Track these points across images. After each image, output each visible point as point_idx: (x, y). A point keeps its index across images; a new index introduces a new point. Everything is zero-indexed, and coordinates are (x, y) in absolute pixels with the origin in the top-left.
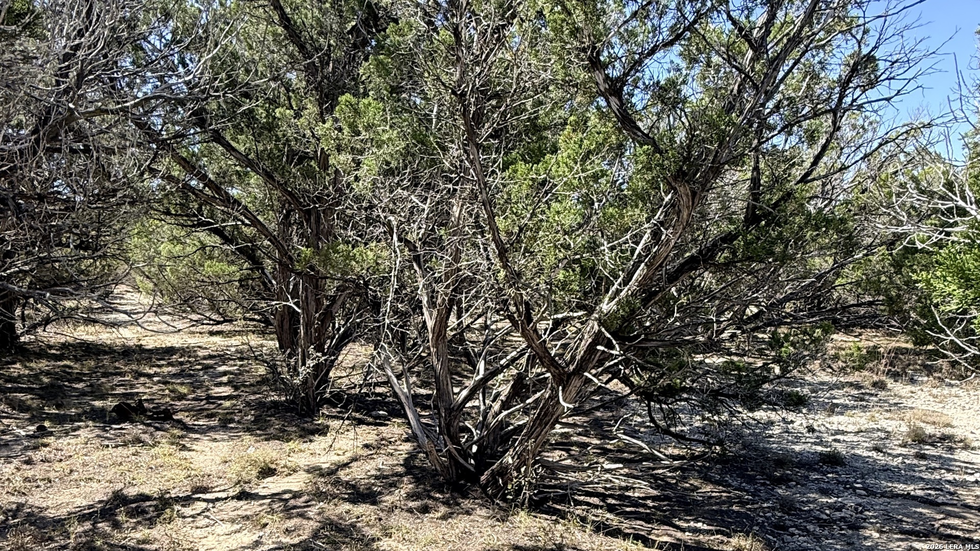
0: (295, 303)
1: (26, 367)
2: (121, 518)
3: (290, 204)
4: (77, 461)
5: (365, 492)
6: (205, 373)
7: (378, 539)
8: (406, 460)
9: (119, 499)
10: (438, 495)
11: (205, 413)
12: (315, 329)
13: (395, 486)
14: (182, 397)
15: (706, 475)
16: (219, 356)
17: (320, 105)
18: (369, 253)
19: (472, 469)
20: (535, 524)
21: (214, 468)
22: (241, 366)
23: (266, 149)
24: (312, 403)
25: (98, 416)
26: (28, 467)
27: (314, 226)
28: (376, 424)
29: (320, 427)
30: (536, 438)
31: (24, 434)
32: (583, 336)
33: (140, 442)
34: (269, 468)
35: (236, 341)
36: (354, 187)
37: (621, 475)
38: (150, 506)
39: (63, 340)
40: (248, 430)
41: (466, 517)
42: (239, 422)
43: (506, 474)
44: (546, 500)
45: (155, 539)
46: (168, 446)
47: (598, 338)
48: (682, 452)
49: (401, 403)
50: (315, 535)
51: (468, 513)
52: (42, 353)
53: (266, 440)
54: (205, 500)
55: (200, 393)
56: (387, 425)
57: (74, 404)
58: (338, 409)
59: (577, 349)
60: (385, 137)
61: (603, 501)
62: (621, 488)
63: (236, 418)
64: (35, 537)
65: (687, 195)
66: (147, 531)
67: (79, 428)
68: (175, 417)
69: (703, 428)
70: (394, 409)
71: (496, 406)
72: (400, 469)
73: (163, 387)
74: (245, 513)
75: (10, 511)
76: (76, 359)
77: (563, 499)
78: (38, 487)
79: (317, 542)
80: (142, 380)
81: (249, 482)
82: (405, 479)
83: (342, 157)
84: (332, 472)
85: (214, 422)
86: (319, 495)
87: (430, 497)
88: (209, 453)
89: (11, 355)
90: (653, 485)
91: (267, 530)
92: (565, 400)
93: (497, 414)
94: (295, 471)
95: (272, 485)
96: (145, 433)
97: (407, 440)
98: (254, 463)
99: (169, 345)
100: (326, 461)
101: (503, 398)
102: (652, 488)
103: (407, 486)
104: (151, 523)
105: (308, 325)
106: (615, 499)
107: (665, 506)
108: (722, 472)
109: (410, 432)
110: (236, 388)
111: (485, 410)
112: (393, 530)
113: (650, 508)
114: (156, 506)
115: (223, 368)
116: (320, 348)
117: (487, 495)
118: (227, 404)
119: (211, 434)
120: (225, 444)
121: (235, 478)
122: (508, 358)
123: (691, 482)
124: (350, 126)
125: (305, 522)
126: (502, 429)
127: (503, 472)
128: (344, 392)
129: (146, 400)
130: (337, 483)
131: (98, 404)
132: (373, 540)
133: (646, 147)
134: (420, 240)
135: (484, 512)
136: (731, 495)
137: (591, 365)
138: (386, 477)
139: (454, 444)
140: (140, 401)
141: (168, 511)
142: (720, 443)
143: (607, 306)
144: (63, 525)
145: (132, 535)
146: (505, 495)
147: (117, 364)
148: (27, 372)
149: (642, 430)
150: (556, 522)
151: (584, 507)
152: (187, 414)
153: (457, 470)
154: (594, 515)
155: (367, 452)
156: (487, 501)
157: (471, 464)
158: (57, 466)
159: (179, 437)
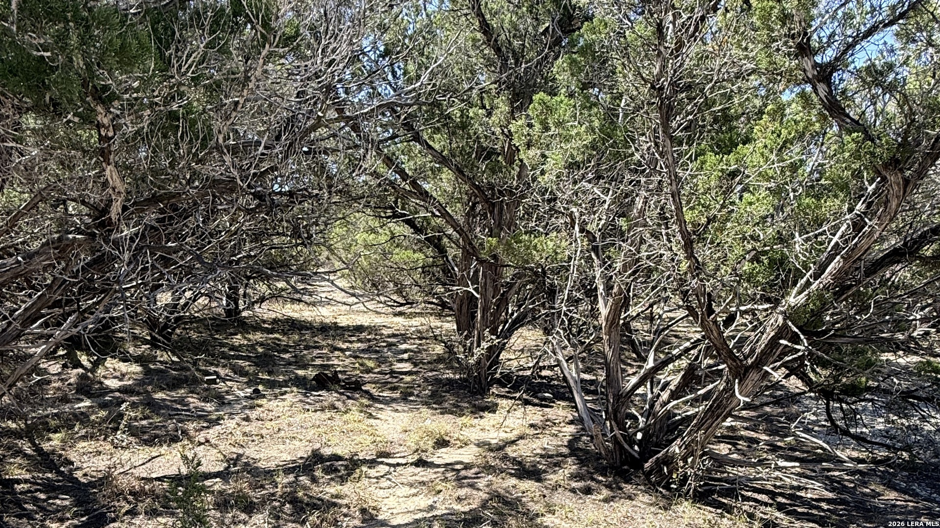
0: (474, 289)
1: (245, 338)
2: (318, 473)
3: (476, 196)
4: (283, 422)
5: (531, 469)
6: (389, 350)
7: (542, 515)
8: (569, 441)
9: (316, 457)
10: (600, 478)
11: (389, 386)
12: (491, 313)
13: (559, 466)
14: (369, 371)
15: (890, 481)
16: (401, 335)
17: (512, 103)
18: (549, 243)
19: (636, 455)
20: (699, 516)
21: (395, 436)
22: (420, 345)
23: (458, 147)
24: (483, 382)
25: (300, 382)
26: (247, 423)
27: (496, 217)
28: (542, 406)
29: (490, 404)
30: (706, 430)
31: (243, 395)
32: (765, 328)
33: (335, 408)
34: (444, 440)
35: (416, 322)
36: (540, 180)
37: (792, 473)
38: (342, 465)
39: (274, 316)
40: (426, 404)
41: (628, 502)
42: (418, 396)
43: (672, 463)
44: (712, 492)
45: (346, 495)
46: (358, 414)
47: (782, 332)
48: (863, 455)
49: (570, 387)
50: (484, 505)
51: (630, 498)
52: (257, 327)
53: (442, 413)
54: (387, 464)
55: (384, 368)
56: (552, 407)
57: (282, 372)
58: (507, 389)
59: (757, 342)
60: (573, 132)
61: (773, 499)
62: (792, 487)
63: (416, 393)
64: (250, 485)
65: (898, 184)
66: (339, 487)
67: (286, 392)
68: (363, 388)
69: (887, 432)
70: (558, 392)
71: (665, 396)
72: (565, 450)
73: (353, 360)
74: (422, 479)
75: (232, 459)
76: (284, 333)
77: (730, 493)
78: (253, 441)
79: (486, 512)
80: (337, 353)
81: (426, 451)
82: (569, 460)
83: (532, 152)
84: (500, 448)
85: (397, 395)
86: (488, 469)
87: (593, 479)
88: (391, 422)
89: (234, 327)
90: (828, 487)
91: (441, 496)
92: (740, 394)
93: (665, 404)
94: (466, 444)
95: (446, 456)
96: (339, 400)
97: (571, 422)
98: (430, 434)
99: (359, 323)
100: (494, 437)
101: (672, 387)
102: (827, 490)
103: (571, 467)
104: (343, 480)
105: (485, 310)
106: (786, 498)
107: (842, 510)
108: (909, 480)
109: (576, 415)
110: (415, 365)
111: (652, 399)
112: (557, 508)
113: (824, 511)
114: (346, 467)
115: (403, 347)
116: (493, 332)
117: (650, 482)
118: (408, 378)
119: (394, 405)
120: (405, 414)
121: (414, 447)
122: (681, 348)
123: (872, 488)
124: (541, 123)
125: (475, 492)
126: (669, 418)
127: (669, 461)
128: (513, 373)
129: (340, 371)
130: (505, 458)
131: (301, 372)
132: (537, 515)
133: (855, 135)
134: (600, 230)
135: (646, 498)
136: (919, 505)
137: (771, 360)
138: (551, 457)
139: (620, 429)
140: (336, 372)
141: (357, 471)
142: (908, 448)
143: (794, 299)
144: (272, 476)
145: (327, 489)
146: (669, 484)
147: (316, 339)
148: (246, 342)
149: (816, 428)
150: (722, 516)
151: (751, 503)
152: (374, 386)
153: (621, 455)
154: (762, 513)
155: (532, 431)
156: (650, 488)
157: (635, 451)
158: (268, 424)
159: (367, 406)
